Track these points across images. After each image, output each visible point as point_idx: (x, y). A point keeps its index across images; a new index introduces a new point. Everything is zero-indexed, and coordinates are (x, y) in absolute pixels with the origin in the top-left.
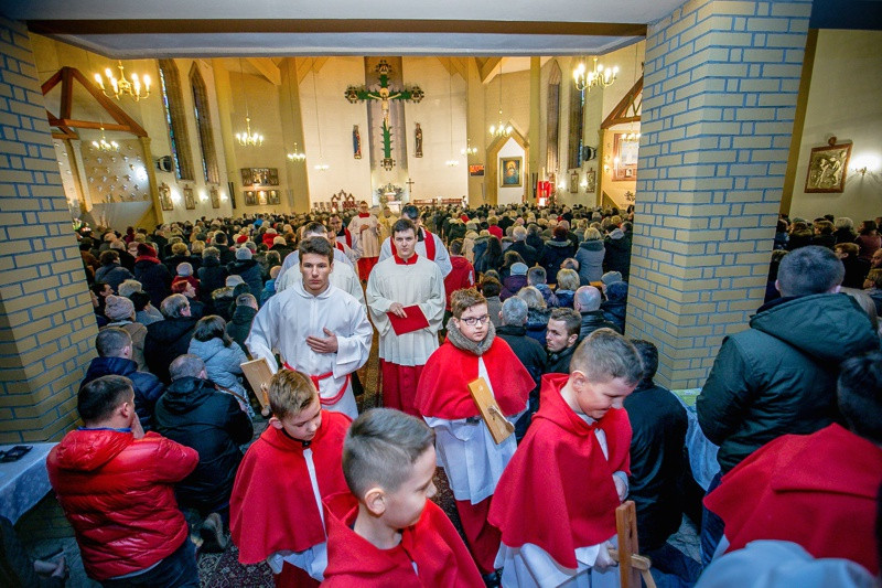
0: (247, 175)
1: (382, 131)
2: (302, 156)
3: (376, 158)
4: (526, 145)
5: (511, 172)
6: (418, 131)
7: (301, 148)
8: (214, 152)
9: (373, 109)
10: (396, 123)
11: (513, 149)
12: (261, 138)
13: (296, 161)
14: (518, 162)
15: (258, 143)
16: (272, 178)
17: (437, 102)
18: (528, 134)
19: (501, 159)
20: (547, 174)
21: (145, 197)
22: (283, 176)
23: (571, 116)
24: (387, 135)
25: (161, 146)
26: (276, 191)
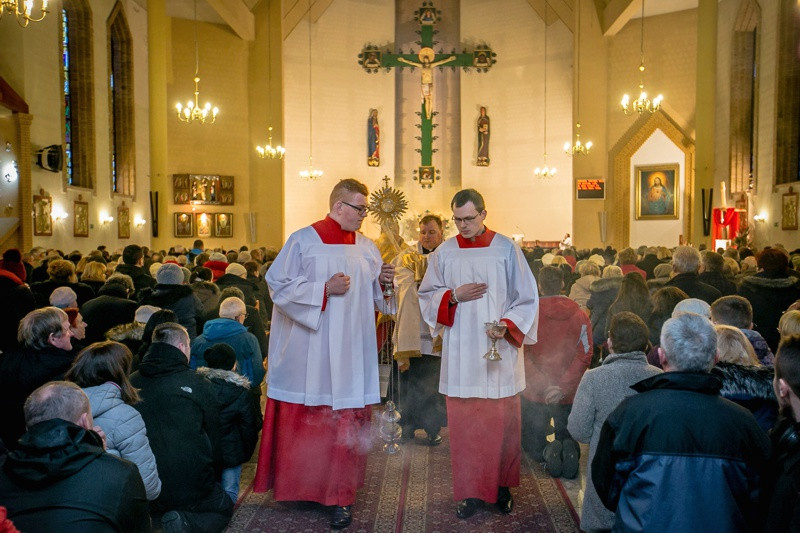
0: (183, 186)
1: (419, 120)
2: (280, 149)
3: (405, 165)
4: (686, 143)
5: (657, 193)
6: (484, 121)
7: (278, 137)
8: (132, 144)
9: (405, 85)
10: (444, 107)
11: (660, 150)
12: (216, 111)
13: (269, 157)
14: (670, 173)
15: (209, 117)
16: (223, 192)
17: (520, 70)
18: (692, 123)
19: (637, 168)
20: (730, 195)
21: (8, 211)
22: (242, 189)
23: (780, 86)
24: (427, 126)
25: (47, 129)
26: (228, 215)
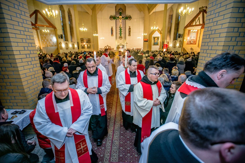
0: (82, 40)
1: (119, 29)
2: (97, 35)
3: (117, 36)
4: (161, 33)
5: (156, 41)
6: (130, 29)
9: (117, 22)
10: (123, 26)
11: (157, 34)
14: (158, 38)
15: (85, 31)
16: (89, 41)
17: (135, 20)
18: (162, 30)
19: (153, 37)
20: (167, 42)
21: (56, 46)
22: (92, 41)
23: (175, 24)
25: (60, 32)
26: (90, 45)
